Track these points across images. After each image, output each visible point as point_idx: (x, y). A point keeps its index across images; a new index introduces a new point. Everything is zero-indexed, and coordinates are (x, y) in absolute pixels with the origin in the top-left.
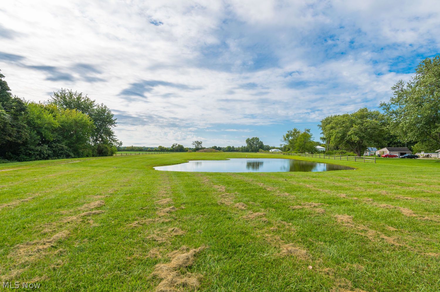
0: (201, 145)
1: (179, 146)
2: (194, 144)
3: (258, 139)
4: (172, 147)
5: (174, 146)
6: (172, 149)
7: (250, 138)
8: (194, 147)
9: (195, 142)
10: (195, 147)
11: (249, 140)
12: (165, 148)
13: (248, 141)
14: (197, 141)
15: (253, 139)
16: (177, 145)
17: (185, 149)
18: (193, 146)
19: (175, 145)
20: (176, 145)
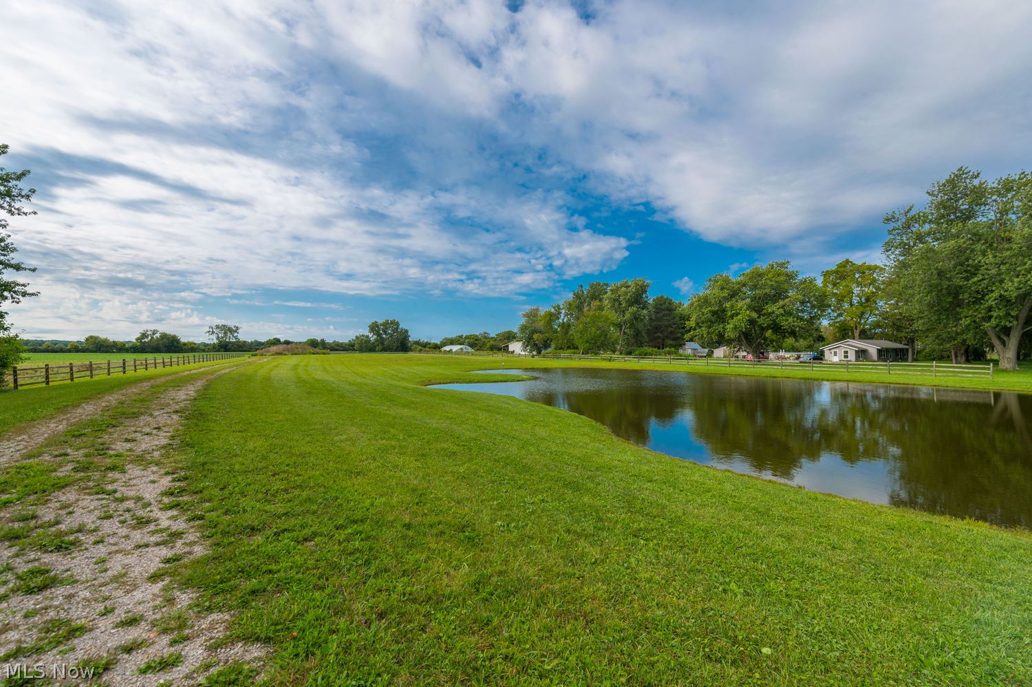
0: (236, 334)
1: (164, 336)
2: (213, 333)
3: (398, 324)
4: (137, 339)
5: (147, 337)
6: (138, 344)
7: (380, 321)
8: (213, 340)
9: (217, 327)
10: (216, 341)
11: (377, 326)
12: (114, 342)
13: (374, 328)
14: (224, 326)
15: (386, 324)
16: (158, 335)
17: (185, 344)
18: (211, 337)
19: (149, 333)
20: (154, 334)
